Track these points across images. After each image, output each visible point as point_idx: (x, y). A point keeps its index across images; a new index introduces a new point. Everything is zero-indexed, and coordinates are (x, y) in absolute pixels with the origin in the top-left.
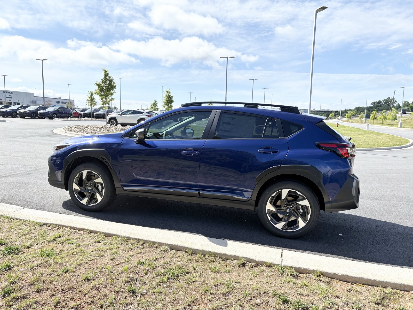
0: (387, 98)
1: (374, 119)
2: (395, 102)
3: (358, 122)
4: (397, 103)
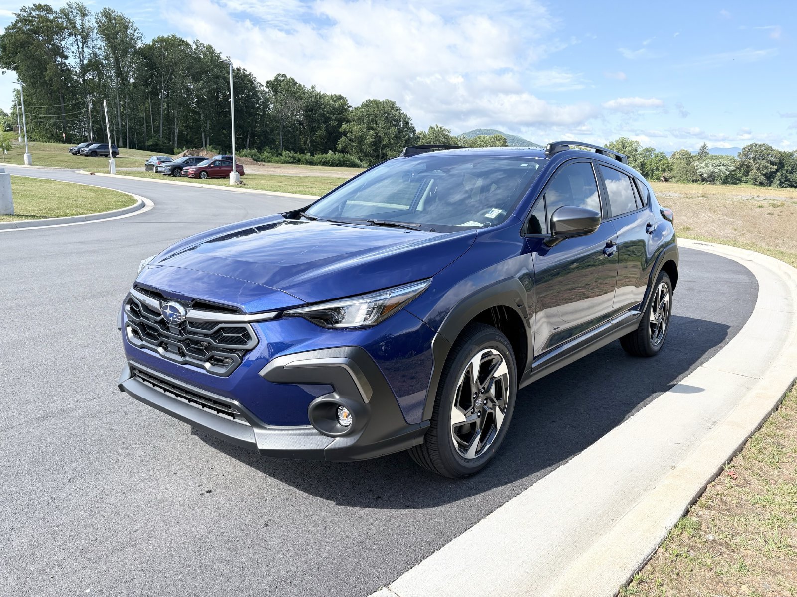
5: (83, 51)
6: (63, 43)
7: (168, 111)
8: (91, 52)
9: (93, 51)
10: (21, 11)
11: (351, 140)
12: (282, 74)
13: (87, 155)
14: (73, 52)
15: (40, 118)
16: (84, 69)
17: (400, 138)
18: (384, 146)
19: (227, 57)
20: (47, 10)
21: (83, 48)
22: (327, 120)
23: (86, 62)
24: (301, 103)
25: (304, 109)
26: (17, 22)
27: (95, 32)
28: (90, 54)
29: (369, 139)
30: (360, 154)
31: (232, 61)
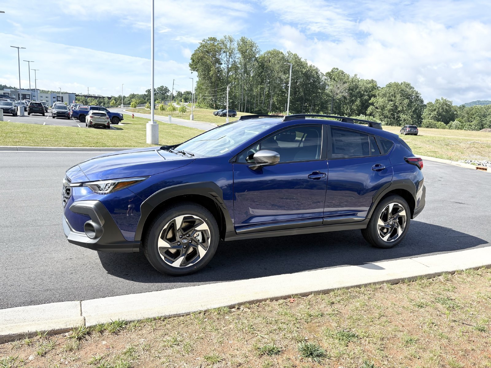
0: (161, 87)
1: (162, 110)
2: (168, 91)
3: (145, 113)
4: (170, 93)
5: (229, 60)
6: (220, 56)
7: (269, 91)
8: (233, 61)
9: (234, 60)
10: (203, 41)
11: (377, 108)
12: (336, 68)
13: (221, 116)
14: (224, 61)
15: (205, 96)
16: (229, 70)
17: (411, 106)
18: (399, 111)
19: (305, 59)
20: (214, 40)
21: (229, 59)
22: (362, 96)
23: (230, 66)
24: (346, 85)
25: (347, 89)
26: (200, 47)
27: (236, 50)
28: (232, 62)
29: (389, 107)
30: (381, 117)
31: (307, 62)
